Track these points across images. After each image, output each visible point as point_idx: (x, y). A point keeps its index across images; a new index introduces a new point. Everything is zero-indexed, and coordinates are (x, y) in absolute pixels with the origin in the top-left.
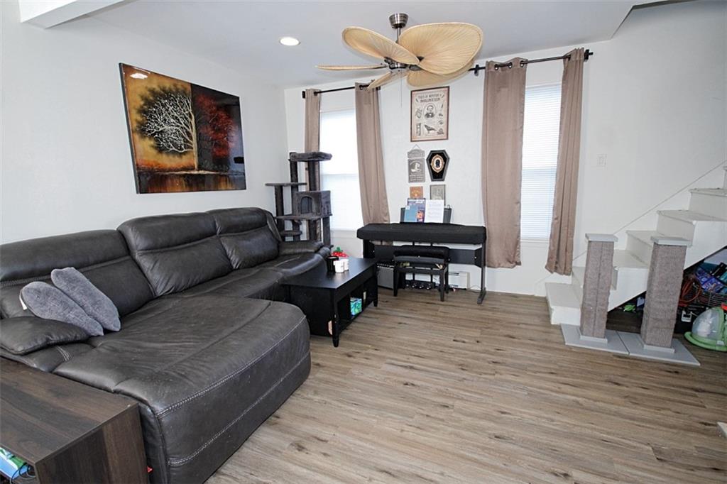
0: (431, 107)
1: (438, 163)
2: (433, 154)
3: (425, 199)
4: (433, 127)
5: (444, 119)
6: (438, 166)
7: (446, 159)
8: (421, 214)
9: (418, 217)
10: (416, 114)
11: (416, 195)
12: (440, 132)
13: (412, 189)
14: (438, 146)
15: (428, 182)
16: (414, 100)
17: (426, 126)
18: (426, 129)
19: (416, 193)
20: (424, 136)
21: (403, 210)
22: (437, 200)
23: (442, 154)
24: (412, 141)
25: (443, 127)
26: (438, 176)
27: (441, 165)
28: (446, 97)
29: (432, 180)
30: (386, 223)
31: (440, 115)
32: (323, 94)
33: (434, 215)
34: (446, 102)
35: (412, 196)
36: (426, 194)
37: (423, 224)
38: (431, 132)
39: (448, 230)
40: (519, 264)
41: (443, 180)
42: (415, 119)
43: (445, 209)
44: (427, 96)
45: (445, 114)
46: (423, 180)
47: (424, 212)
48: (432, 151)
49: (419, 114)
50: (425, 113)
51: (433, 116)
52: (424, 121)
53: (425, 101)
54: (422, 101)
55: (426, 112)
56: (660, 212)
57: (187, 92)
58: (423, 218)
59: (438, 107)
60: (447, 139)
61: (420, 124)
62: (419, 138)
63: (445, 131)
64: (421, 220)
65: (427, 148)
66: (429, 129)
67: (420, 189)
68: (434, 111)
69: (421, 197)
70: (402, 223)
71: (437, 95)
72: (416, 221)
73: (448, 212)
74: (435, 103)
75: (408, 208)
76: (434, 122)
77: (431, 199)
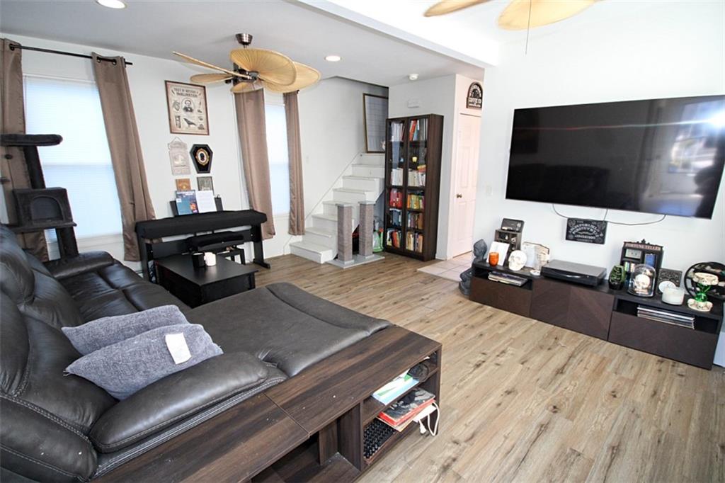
0: (188, 102)
1: (202, 156)
2: (196, 149)
3: (194, 191)
4: (193, 122)
5: (204, 116)
6: (202, 159)
7: (210, 153)
8: (194, 205)
9: (192, 208)
10: (174, 106)
11: (184, 187)
12: (201, 128)
13: (178, 182)
14: (201, 140)
15: (193, 175)
16: (170, 91)
17: (186, 120)
18: (185, 122)
19: (182, 185)
20: (184, 129)
21: (173, 204)
22: (206, 191)
23: (206, 148)
24: (171, 132)
25: (203, 123)
26: (204, 168)
27: (205, 158)
28: (202, 96)
29: (198, 173)
30: (154, 219)
31: (199, 111)
32: (23, 50)
33: (206, 205)
34: (203, 101)
35: (179, 189)
36: (194, 185)
37: (198, 214)
38: (191, 126)
39: (222, 217)
40: (274, 234)
41: (209, 172)
42: (173, 110)
43: (215, 199)
44: (183, 91)
45: (204, 111)
46: (189, 173)
47: (196, 203)
48: (195, 145)
49: (177, 107)
50: (183, 107)
51: (191, 110)
52: (183, 114)
53: (182, 94)
54: (178, 94)
55: (184, 105)
56: (335, 190)
58: (197, 209)
59: (196, 102)
60: (208, 134)
61: (179, 117)
62: (179, 130)
63: (205, 126)
64: (196, 211)
65: (191, 141)
66: (190, 123)
67: (187, 181)
68: (192, 106)
69: (189, 188)
70: (177, 216)
71: (194, 92)
72: (191, 213)
73: (218, 201)
74: (193, 99)
75: (179, 201)
76: (194, 117)
77: (199, 190)
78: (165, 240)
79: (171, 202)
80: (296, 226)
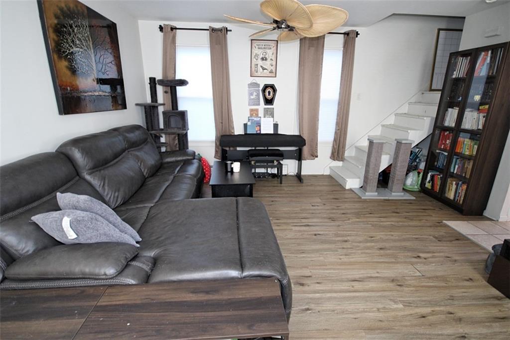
0: (265, 53)
1: (269, 93)
2: (266, 87)
3: (260, 117)
4: (266, 68)
5: (274, 63)
6: (269, 95)
7: (275, 90)
8: (258, 128)
9: (257, 129)
10: (255, 57)
11: (254, 114)
12: (271, 72)
13: (252, 110)
14: (269, 81)
15: (262, 106)
16: (253, 47)
17: (261, 66)
18: (261, 69)
19: (254, 112)
20: (260, 73)
21: (245, 125)
22: (269, 118)
23: (272, 87)
24: (251, 76)
25: (273, 68)
26: (269, 102)
27: (271, 94)
28: (275, 48)
29: (265, 105)
30: (233, 134)
31: (271, 60)
32: (177, 30)
33: (267, 128)
34: (275, 51)
35: (251, 115)
36: (261, 114)
37: (260, 134)
38: (265, 71)
39: (276, 138)
40: (317, 157)
41: (272, 105)
42: (254, 60)
43: (274, 124)
44: (262, 45)
45: (274, 59)
46: (259, 104)
47: (260, 126)
48: (265, 85)
49: (256, 57)
50: (261, 57)
51: (266, 59)
52: (260, 63)
53: (261, 48)
54: (259, 48)
55: (261, 56)
56: (383, 126)
57: (85, 14)
58: (260, 130)
59: (270, 53)
60: (276, 77)
61: (257, 65)
62: (256, 74)
63: (274, 71)
64: (259, 132)
65: (262, 82)
66: (264, 69)
67: (257, 110)
68: (267, 56)
69: (257, 115)
70: (246, 134)
71: (270, 45)
72: (255, 133)
73: (276, 126)
74: (268, 51)
75: (249, 124)
76: (267, 64)
77: (264, 117)
78: (238, 149)
79: (244, 124)
80: (337, 153)
